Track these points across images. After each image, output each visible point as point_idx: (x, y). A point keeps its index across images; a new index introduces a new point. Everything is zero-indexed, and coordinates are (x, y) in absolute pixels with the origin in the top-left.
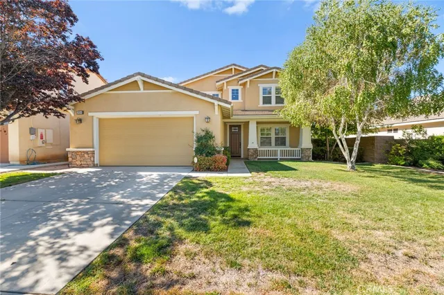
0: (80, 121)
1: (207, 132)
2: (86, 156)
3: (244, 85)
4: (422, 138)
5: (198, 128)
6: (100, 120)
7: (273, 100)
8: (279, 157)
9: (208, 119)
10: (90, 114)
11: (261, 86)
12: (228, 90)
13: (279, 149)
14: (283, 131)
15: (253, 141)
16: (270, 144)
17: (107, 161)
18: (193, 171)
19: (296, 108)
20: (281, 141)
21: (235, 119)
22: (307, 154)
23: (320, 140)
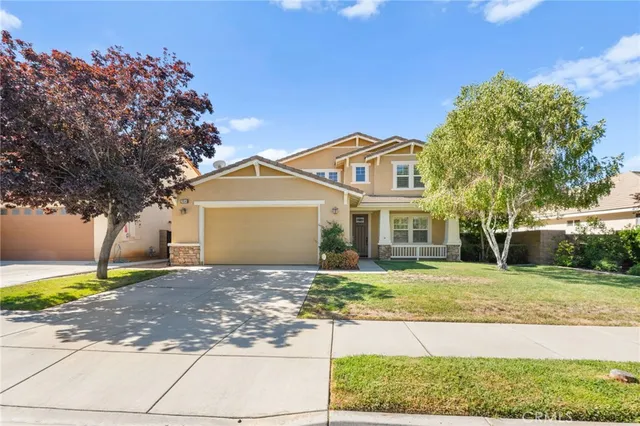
0: (184, 210)
1: (335, 226)
2: (191, 252)
3: (373, 162)
4: (602, 233)
5: (324, 220)
6: (206, 209)
7: (411, 182)
8: (418, 257)
9: (335, 210)
10: (196, 203)
11: (395, 164)
12: (351, 167)
13: (419, 246)
14: (424, 222)
15: (385, 235)
16: (405, 239)
17: (214, 258)
18: (320, 268)
19: (435, 198)
20: (421, 236)
21: (361, 208)
22: (454, 253)
23: (473, 235)
